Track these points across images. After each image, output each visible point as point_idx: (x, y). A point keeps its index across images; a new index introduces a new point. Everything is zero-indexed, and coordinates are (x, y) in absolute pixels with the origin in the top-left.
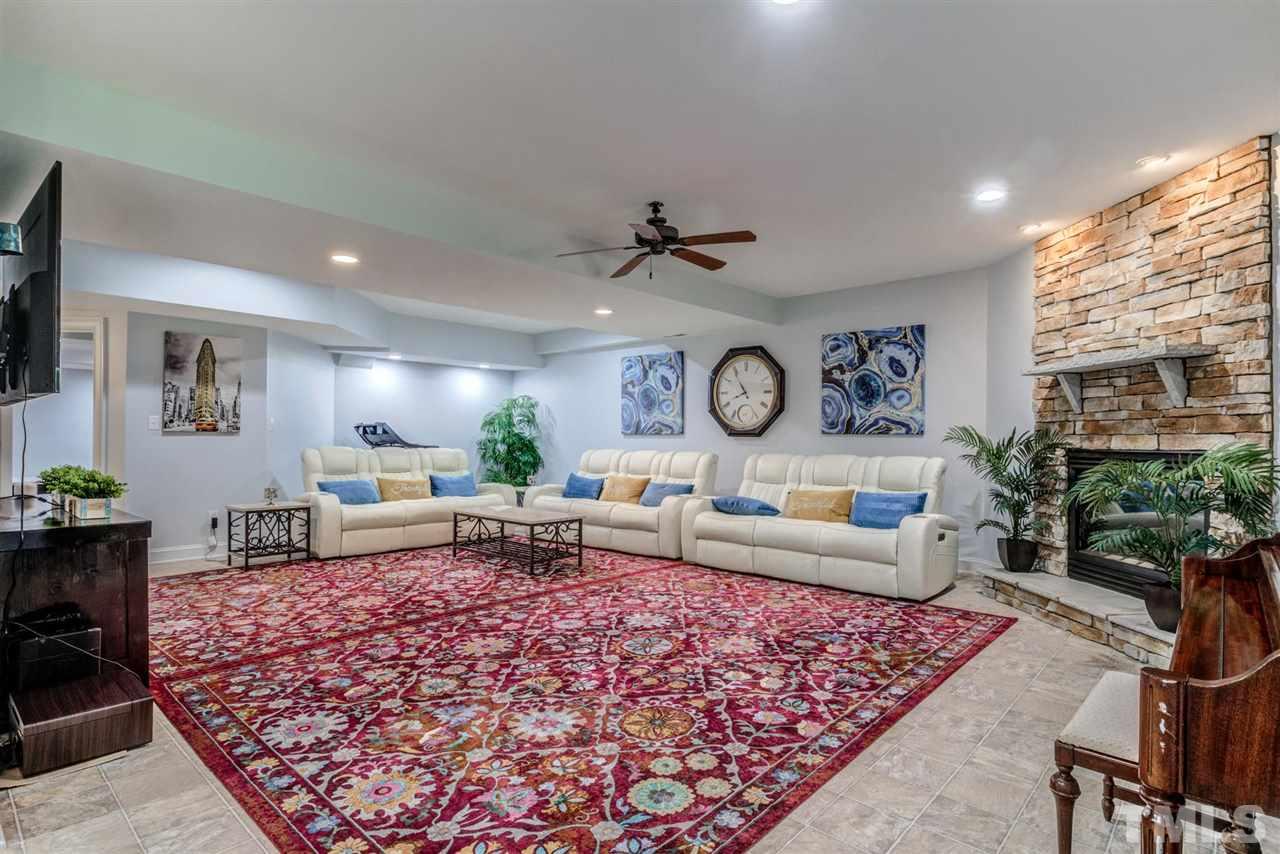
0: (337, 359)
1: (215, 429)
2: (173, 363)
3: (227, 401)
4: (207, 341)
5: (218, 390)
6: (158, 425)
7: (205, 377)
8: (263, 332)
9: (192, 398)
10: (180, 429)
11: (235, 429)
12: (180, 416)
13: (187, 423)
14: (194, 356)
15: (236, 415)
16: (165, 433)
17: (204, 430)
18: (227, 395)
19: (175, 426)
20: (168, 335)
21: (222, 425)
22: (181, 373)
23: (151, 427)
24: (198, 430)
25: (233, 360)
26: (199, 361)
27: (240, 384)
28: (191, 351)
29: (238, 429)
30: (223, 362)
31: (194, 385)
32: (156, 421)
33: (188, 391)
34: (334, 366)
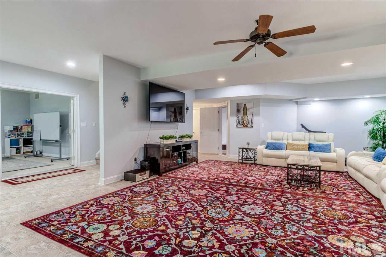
0: (297, 103)
1: (247, 127)
2: (238, 111)
3: (250, 119)
4: (245, 104)
5: (247, 116)
6: (236, 126)
7: (245, 114)
8: (259, 99)
9: (242, 119)
10: (239, 127)
11: (252, 127)
12: (239, 124)
13: (241, 125)
14: (242, 109)
15: (252, 123)
16: (237, 128)
17: (245, 127)
18: (250, 118)
19: (239, 126)
20: (237, 104)
21: (249, 126)
22: (240, 113)
23: (234, 126)
24: (243, 127)
25: (251, 108)
26: (243, 109)
27: (253, 114)
28: (242, 107)
29: (252, 126)
30: (248, 109)
31: (242, 116)
32: (235, 124)
33: (241, 117)
34: (296, 105)
